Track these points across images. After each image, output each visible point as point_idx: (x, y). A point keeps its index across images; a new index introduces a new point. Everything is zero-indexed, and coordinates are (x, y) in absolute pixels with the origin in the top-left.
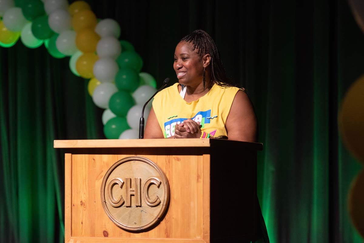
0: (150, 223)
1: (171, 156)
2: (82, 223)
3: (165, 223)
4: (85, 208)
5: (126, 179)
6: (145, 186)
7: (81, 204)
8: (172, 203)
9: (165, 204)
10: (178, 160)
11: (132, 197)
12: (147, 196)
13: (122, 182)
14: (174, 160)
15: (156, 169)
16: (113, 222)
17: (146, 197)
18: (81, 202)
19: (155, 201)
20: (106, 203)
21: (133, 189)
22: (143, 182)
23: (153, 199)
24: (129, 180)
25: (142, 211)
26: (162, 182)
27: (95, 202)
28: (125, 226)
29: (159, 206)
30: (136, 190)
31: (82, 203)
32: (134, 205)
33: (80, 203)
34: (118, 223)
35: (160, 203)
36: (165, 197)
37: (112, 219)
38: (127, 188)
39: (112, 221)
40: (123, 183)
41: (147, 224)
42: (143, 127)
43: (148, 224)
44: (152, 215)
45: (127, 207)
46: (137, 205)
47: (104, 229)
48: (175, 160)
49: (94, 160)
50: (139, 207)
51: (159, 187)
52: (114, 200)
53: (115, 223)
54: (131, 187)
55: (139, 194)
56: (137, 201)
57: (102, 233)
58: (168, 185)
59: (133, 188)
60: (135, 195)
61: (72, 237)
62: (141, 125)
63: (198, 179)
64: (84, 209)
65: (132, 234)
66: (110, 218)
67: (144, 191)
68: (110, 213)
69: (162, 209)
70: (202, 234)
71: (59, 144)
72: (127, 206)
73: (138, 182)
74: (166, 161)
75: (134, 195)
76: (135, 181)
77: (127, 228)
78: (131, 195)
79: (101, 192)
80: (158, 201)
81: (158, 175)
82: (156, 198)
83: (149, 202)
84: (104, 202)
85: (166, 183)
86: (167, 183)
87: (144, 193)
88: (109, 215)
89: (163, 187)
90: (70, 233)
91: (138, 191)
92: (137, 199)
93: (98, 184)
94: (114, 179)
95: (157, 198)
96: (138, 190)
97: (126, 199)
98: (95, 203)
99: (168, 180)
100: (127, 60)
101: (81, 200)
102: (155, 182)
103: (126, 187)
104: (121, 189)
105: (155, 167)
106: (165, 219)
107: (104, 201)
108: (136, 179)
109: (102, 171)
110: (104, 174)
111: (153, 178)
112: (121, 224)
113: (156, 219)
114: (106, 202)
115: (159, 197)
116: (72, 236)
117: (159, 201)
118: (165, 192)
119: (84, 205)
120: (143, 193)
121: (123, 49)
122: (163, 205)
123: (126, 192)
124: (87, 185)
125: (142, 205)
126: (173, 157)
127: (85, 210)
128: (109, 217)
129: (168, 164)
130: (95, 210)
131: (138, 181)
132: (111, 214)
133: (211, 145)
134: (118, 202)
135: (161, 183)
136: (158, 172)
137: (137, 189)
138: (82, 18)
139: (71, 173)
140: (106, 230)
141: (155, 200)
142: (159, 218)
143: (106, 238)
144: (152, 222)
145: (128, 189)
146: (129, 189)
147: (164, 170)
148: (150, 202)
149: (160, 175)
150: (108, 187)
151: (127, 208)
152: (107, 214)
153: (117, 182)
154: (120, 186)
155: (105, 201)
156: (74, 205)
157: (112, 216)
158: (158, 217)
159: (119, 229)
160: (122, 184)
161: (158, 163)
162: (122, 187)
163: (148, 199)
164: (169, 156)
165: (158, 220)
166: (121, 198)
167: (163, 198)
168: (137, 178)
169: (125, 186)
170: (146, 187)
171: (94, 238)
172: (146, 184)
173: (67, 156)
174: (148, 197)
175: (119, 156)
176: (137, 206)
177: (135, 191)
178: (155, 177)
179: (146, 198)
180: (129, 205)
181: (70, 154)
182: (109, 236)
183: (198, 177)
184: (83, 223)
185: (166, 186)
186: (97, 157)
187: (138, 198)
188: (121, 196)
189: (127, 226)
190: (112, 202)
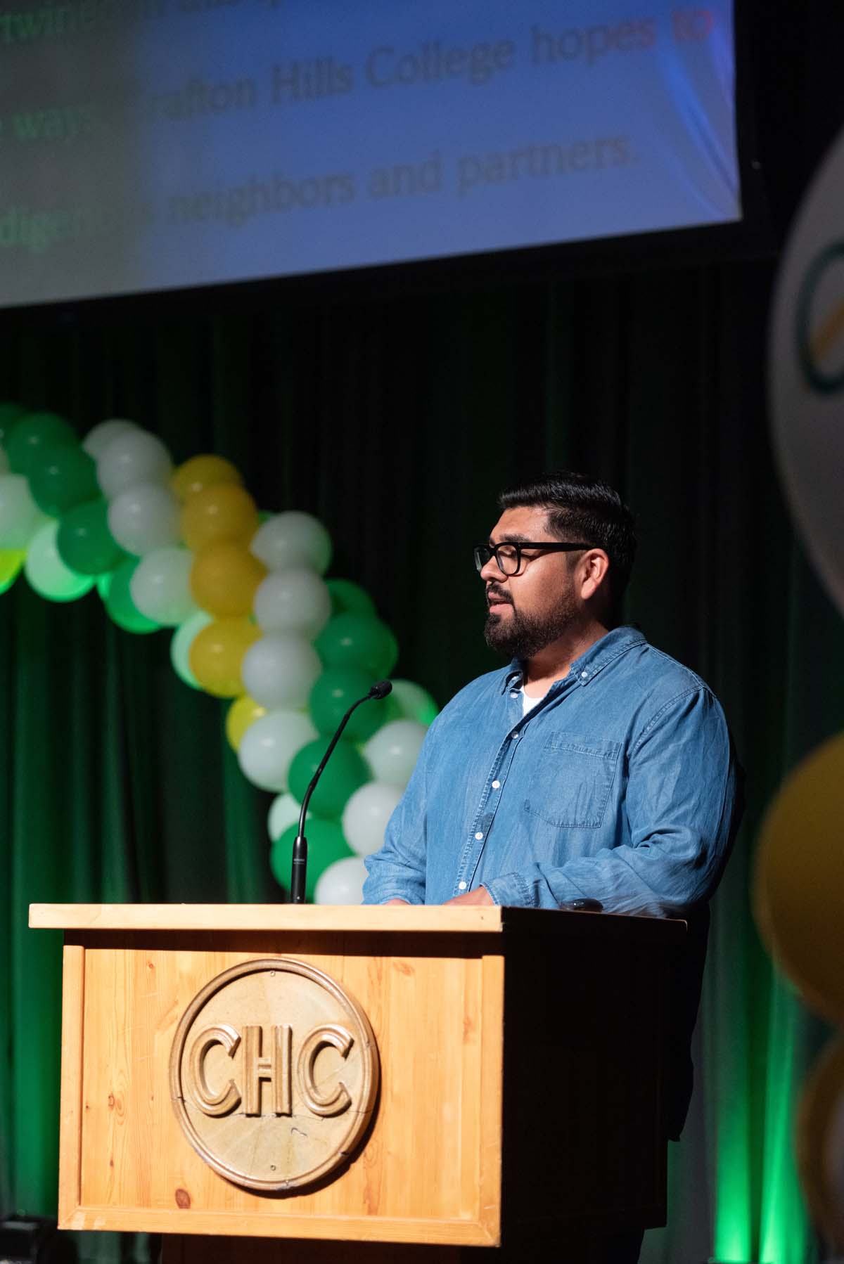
0: (318, 1168)
1: (384, 959)
2: (112, 1164)
3: (364, 1168)
4: (121, 1116)
5: (247, 1027)
6: (304, 1052)
7: (110, 1105)
8: (387, 1105)
9: (363, 1108)
10: (408, 971)
11: (265, 1084)
12: (309, 1084)
13: (235, 1038)
14: (393, 973)
15: (338, 1000)
16: (206, 1162)
17: (306, 1086)
18: (109, 1097)
19: (333, 1098)
20: (183, 1101)
21: (267, 1060)
22: (298, 1041)
23: (327, 1091)
24: (256, 1032)
25: (295, 1130)
26: (356, 1039)
27: (152, 1098)
28: (243, 1174)
29: (345, 1115)
30: (276, 1064)
31: (113, 1102)
32: (268, 1110)
33: (106, 1101)
34: (220, 1165)
35: (349, 1104)
36: (363, 1087)
37: (202, 1154)
38: (248, 1057)
39: (203, 1158)
40: (238, 1041)
41: (307, 1171)
42: (303, 867)
43: (311, 1169)
44: (326, 1143)
45: (249, 1116)
46: (279, 1110)
47: (179, 1185)
48: (398, 970)
49: (151, 966)
50: (284, 1118)
51: (346, 1054)
52: (210, 1094)
53: (211, 1167)
54: (261, 1055)
55: (285, 1076)
56: (278, 1097)
57: (173, 1198)
58: (375, 1048)
59: (268, 1058)
60: (273, 1080)
61: (79, 1208)
62: (297, 860)
63: (466, 1033)
64: (120, 1119)
65: (262, 1200)
66: (196, 1151)
67: (301, 1066)
68: (196, 1134)
69: (354, 1124)
70: (478, 1204)
71: (44, 916)
72: (249, 1112)
73: (282, 1038)
74: (370, 976)
75: (268, 1080)
76: (274, 1035)
77: (248, 1183)
78: (262, 1080)
79: (170, 1067)
80: (341, 1098)
81: (346, 1018)
82: (335, 1091)
83: (314, 1101)
84: (180, 1100)
85: (369, 1042)
86: (373, 1043)
87: (302, 1072)
88: (194, 1139)
89: (360, 1055)
90: (74, 1194)
91: (281, 1066)
92: (279, 1091)
93: (164, 1041)
94: (209, 1027)
95: (339, 1089)
96: (281, 1062)
97: (247, 1092)
98: (151, 1102)
99: (376, 1035)
100: (347, 642)
101: (110, 1092)
102: (334, 1040)
103: (247, 1053)
104: (230, 1058)
105: (336, 993)
106: (365, 1156)
107: (179, 1095)
108: (276, 1027)
109: (176, 1003)
110: (179, 1011)
111: (327, 1026)
112: (228, 1170)
113: (335, 1154)
114: (185, 1099)
115: (346, 1086)
116: (80, 1204)
117: (346, 1100)
118: (364, 1071)
119: (120, 1108)
120: (298, 1072)
121: (338, 607)
122: (358, 1112)
123: (247, 1070)
124: (129, 1044)
125: (295, 1112)
126: (391, 964)
127: (122, 1124)
128: (195, 1148)
129: (376, 981)
130: (153, 1124)
131: (282, 1034)
132: (200, 1138)
133: (504, 926)
134: (219, 1101)
135: (352, 1043)
136: (344, 1008)
137: (278, 1063)
138: (212, 510)
139: (79, 1008)
140: (185, 1185)
141: (333, 1094)
142: (344, 1153)
143: (184, 1212)
144: (323, 1164)
145: (252, 1060)
146: (257, 1061)
147: (365, 1003)
148: (318, 1102)
149: (350, 1016)
150: (191, 1054)
151: (248, 1119)
152: (186, 1136)
153: (220, 1039)
154: (228, 1050)
155: (182, 1098)
156: (87, 1107)
157: (202, 1142)
158: (344, 1149)
159: (224, 1184)
160: (233, 1044)
161: (345, 980)
162: (233, 1053)
163: (312, 1091)
164: (378, 959)
165: (341, 1159)
166: (231, 1088)
167: (359, 1092)
168: (281, 1027)
169: (244, 1051)
170: (306, 1055)
171: (146, 1210)
172: (306, 1044)
173: (71, 953)
174: (314, 1086)
175: (227, 955)
176: (279, 1115)
177: (273, 1066)
178: (333, 1023)
179: (307, 1091)
180: (255, 1111)
181: (79, 949)
182: (193, 1205)
183: (468, 1025)
184: (115, 1163)
185: (367, 1053)
186: (161, 957)
187: (281, 1089)
188: (232, 1081)
189: (247, 1176)
190: (204, 1101)
